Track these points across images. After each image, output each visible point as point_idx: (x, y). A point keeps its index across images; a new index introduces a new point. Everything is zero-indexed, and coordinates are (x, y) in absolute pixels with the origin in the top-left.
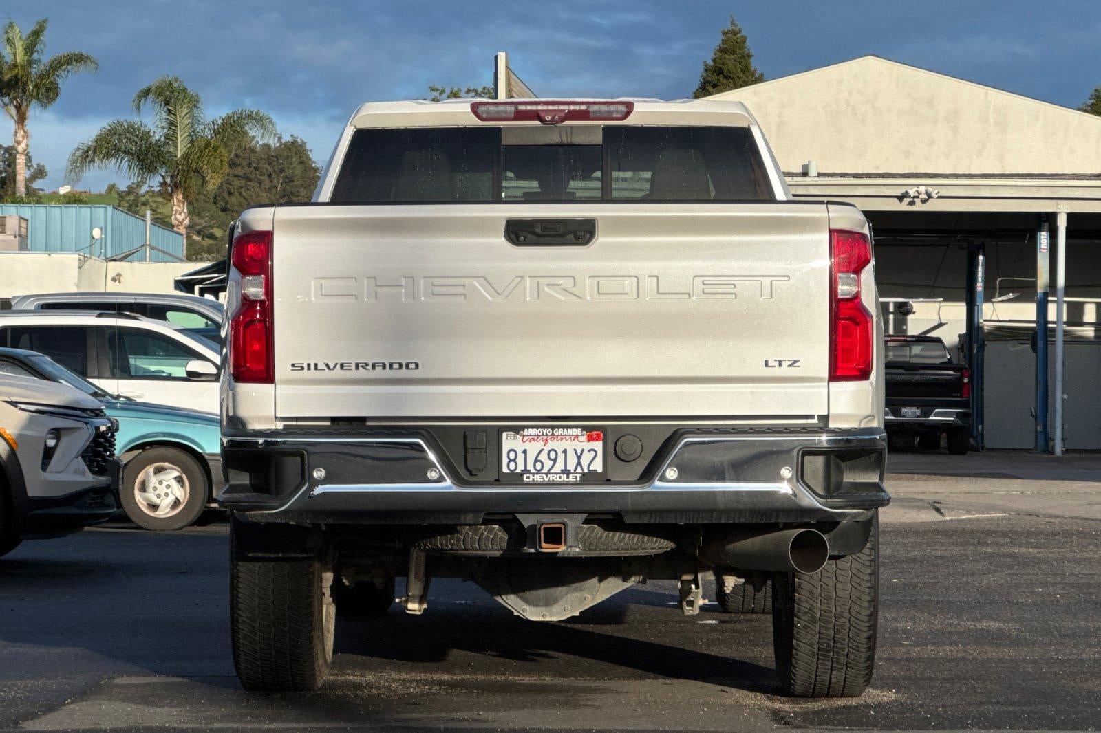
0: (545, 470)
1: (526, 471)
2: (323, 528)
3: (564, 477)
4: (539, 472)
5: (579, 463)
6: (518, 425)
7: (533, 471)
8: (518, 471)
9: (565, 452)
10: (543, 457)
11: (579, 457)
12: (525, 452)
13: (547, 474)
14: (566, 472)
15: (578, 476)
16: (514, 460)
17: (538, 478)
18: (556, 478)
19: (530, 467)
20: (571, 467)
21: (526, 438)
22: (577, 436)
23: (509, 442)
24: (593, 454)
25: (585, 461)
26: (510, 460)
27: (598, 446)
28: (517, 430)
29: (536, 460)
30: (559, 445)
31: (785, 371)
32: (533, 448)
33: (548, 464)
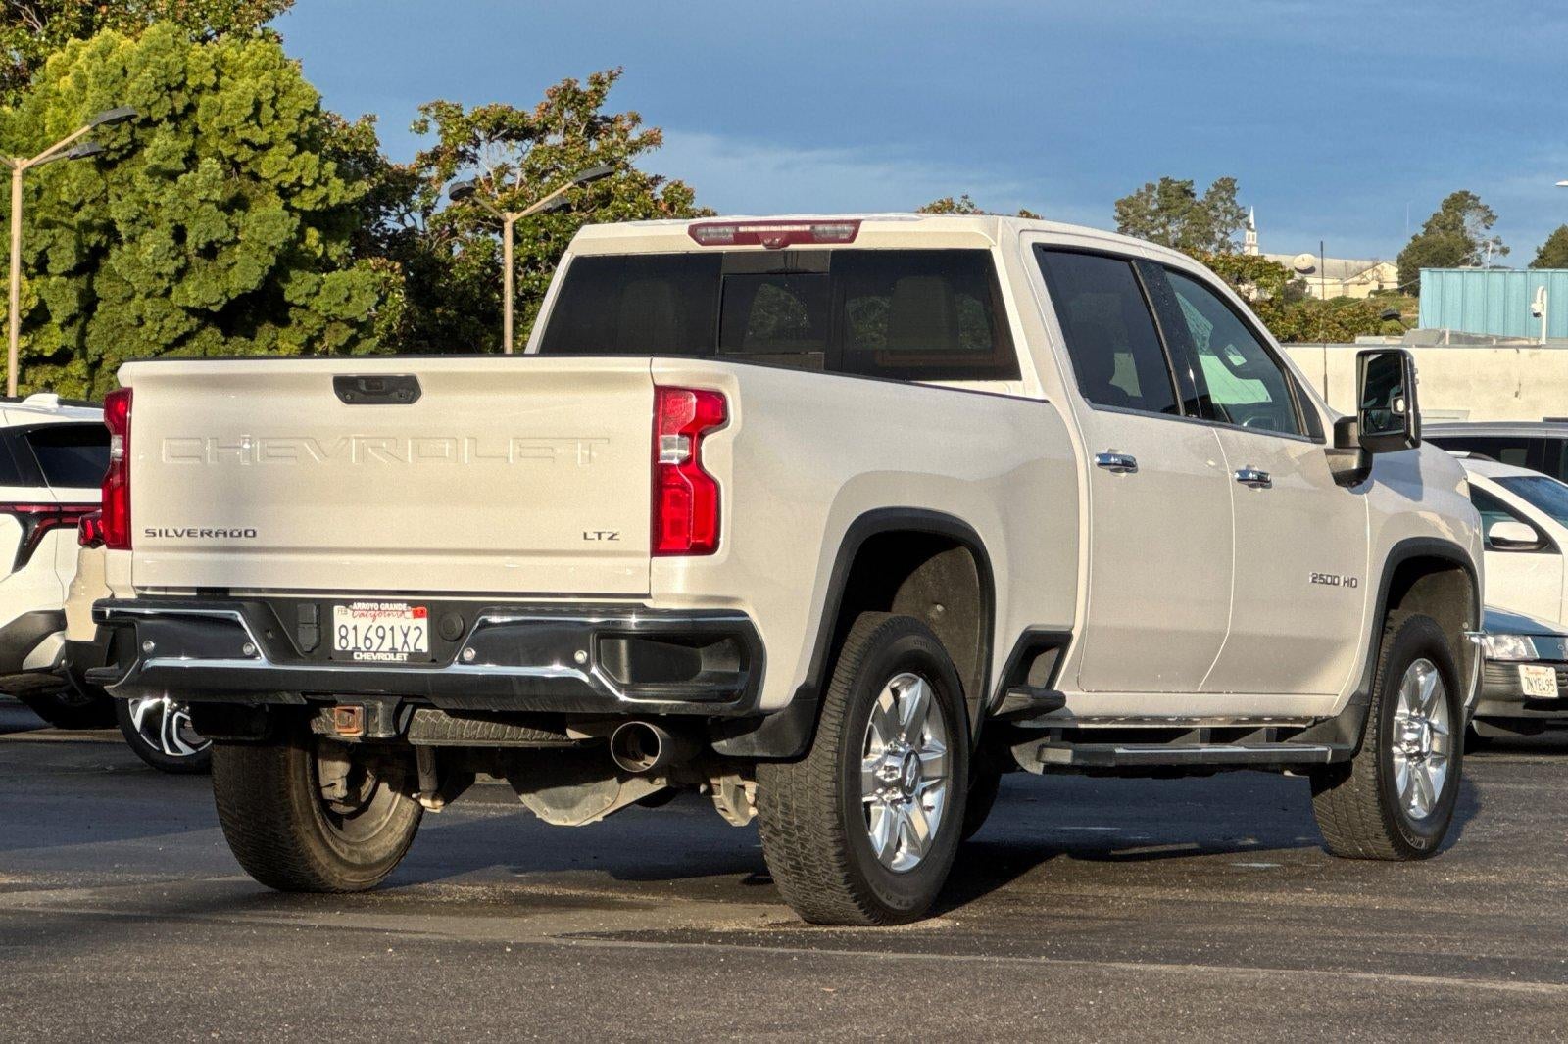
0: (374, 649)
1: (357, 649)
2: (267, 709)
3: (391, 657)
4: (368, 650)
5: (405, 642)
6: (349, 598)
7: (363, 649)
8: (349, 649)
9: (392, 629)
10: (372, 634)
11: (405, 635)
12: (355, 628)
13: (375, 653)
14: (394, 651)
15: (405, 656)
16: (345, 637)
17: (367, 657)
18: (383, 657)
19: (360, 645)
20: (398, 646)
21: (356, 613)
22: (403, 612)
23: (341, 617)
24: (418, 631)
25: (411, 639)
26: (342, 637)
27: (423, 623)
28: (347, 603)
29: (366, 638)
30: (386, 622)
31: (604, 544)
32: (363, 624)
33: (377, 641)
